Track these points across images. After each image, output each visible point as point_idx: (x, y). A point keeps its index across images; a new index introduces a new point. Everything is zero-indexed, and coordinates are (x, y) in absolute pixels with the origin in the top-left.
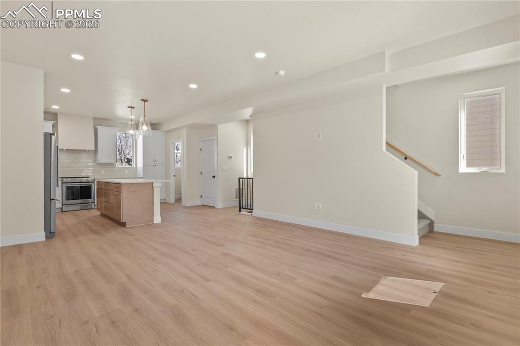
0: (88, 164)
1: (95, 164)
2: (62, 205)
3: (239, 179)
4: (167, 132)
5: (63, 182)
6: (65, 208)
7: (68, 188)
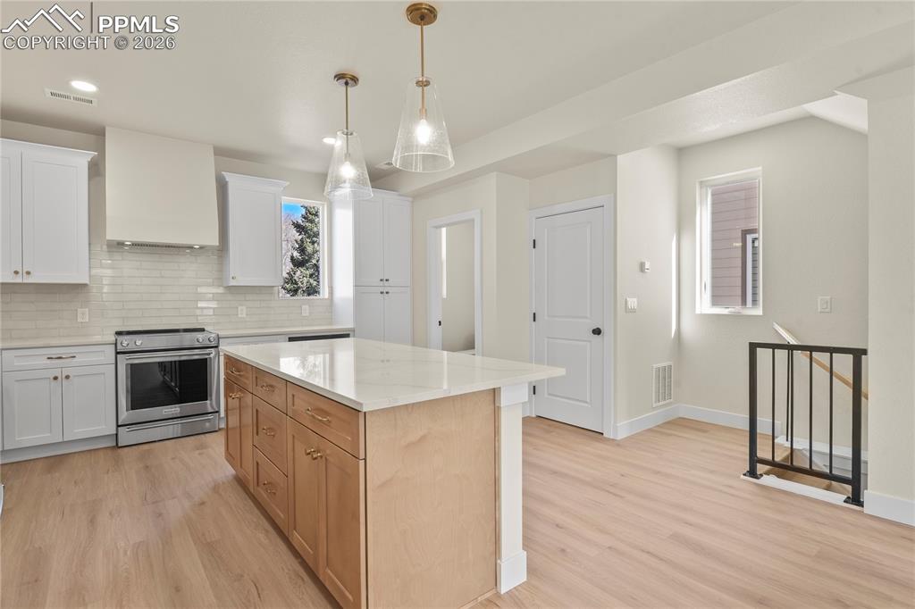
0: (199, 290)
1: (221, 290)
2: (118, 426)
3: (753, 347)
4: (416, 197)
5: (120, 348)
6: (126, 437)
7: (135, 370)
